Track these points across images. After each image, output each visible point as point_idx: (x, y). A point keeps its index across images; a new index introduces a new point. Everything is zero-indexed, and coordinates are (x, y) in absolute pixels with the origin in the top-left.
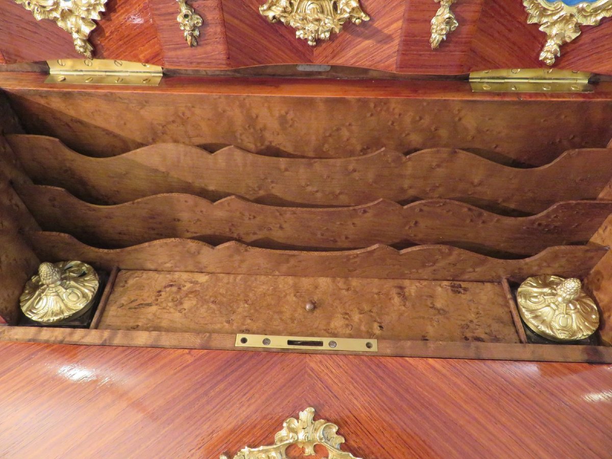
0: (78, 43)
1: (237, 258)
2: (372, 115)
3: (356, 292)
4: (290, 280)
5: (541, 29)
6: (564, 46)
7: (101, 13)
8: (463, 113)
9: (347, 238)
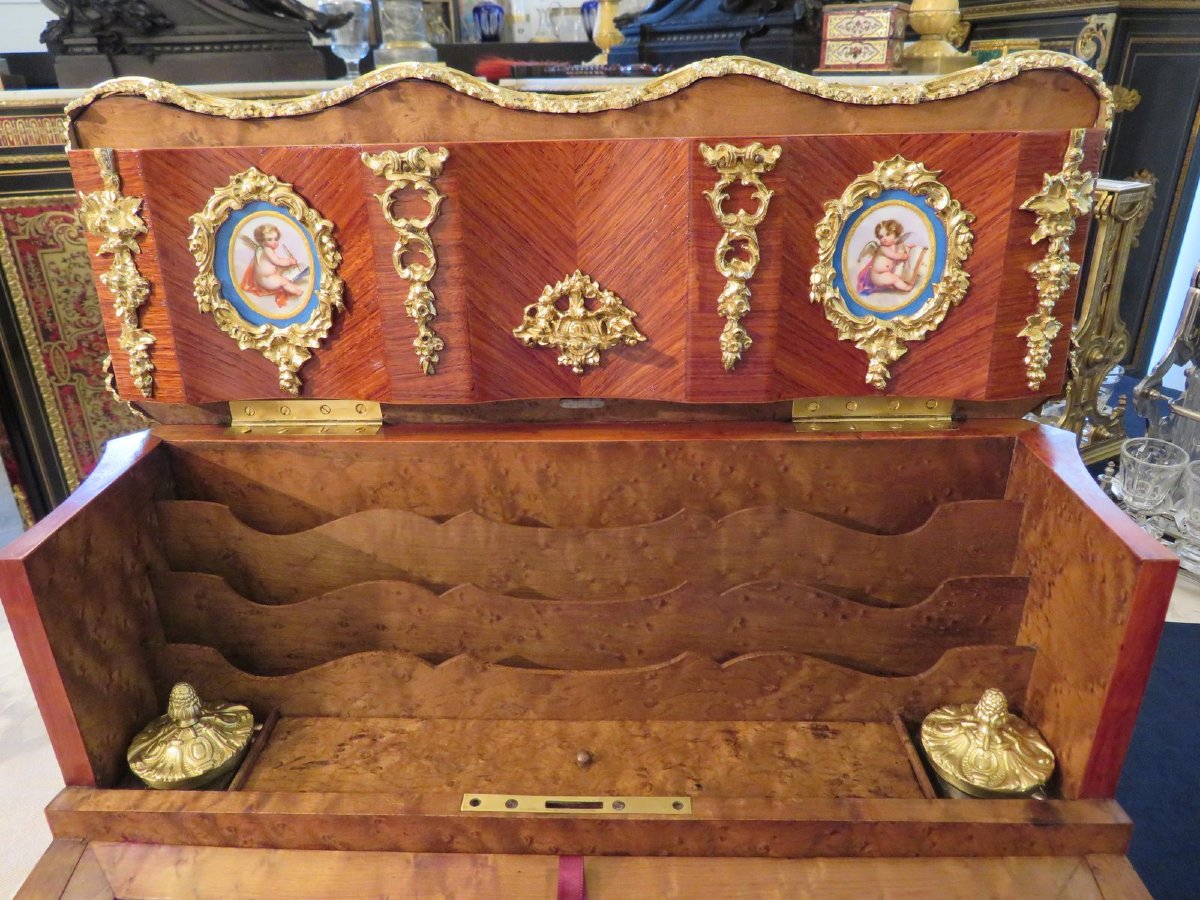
1: (470, 684)
2: (664, 466)
3: (657, 739)
4: (553, 726)
5: (858, 346)
6: (891, 365)
7: (322, 341)
8: (787, 462)
9: (640, 652)
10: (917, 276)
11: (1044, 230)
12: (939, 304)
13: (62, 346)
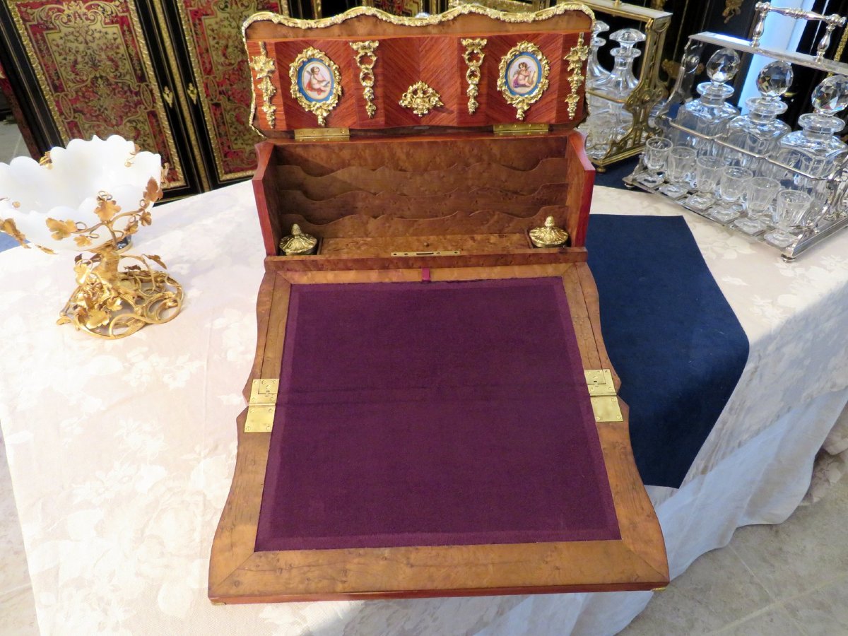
0: (320, 120)
1: (387, 225)
2: (450, 149)
3: (449, 240)
4: (415, 238)
5: (514, 106)
6: (525, 112)
7: (334, 107)
8: (492, 146)
9: (443, 212)
10: (532, 81)
11: (572, 66)
12: (539, 91)
13: (66, 95)
